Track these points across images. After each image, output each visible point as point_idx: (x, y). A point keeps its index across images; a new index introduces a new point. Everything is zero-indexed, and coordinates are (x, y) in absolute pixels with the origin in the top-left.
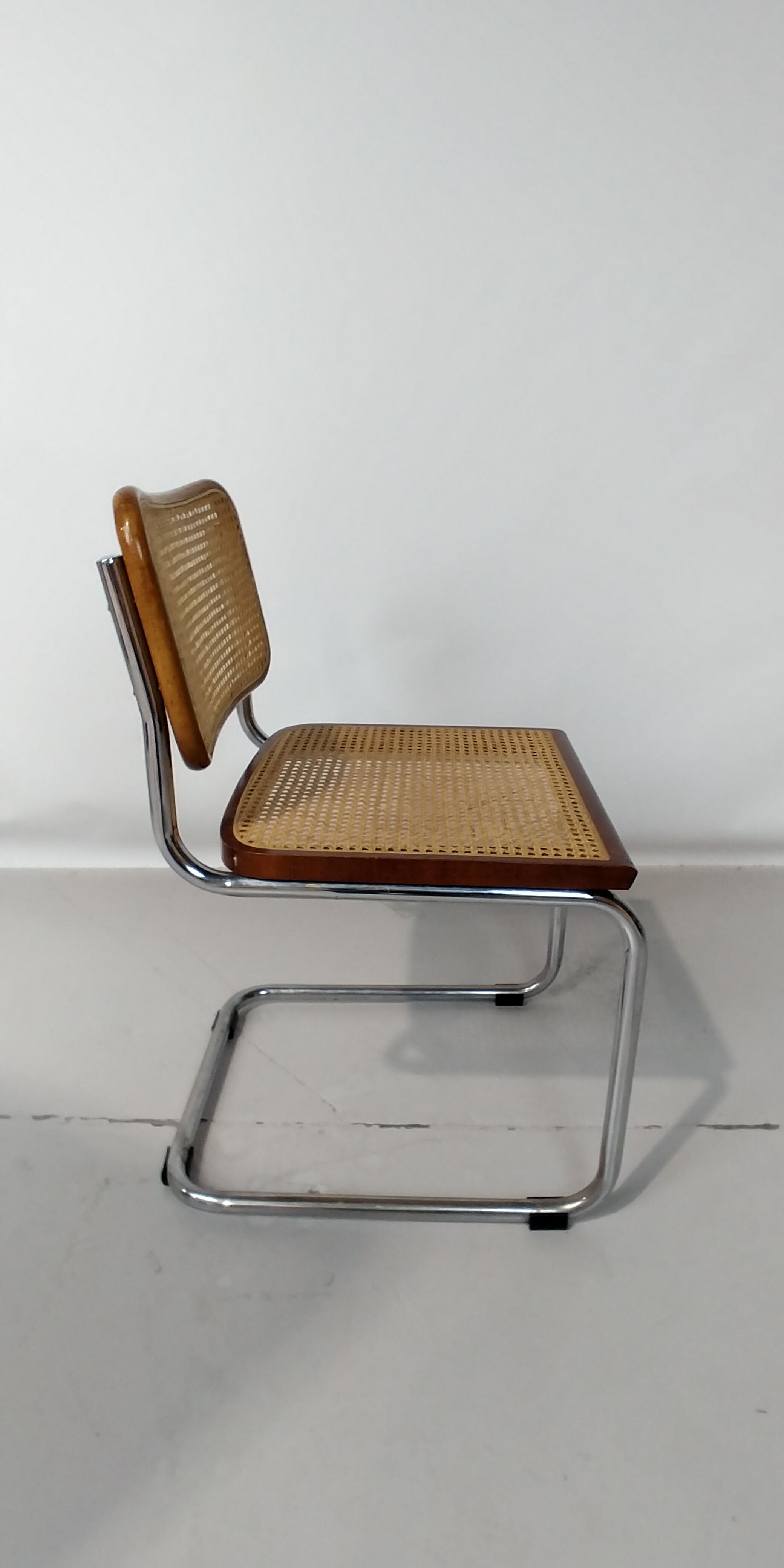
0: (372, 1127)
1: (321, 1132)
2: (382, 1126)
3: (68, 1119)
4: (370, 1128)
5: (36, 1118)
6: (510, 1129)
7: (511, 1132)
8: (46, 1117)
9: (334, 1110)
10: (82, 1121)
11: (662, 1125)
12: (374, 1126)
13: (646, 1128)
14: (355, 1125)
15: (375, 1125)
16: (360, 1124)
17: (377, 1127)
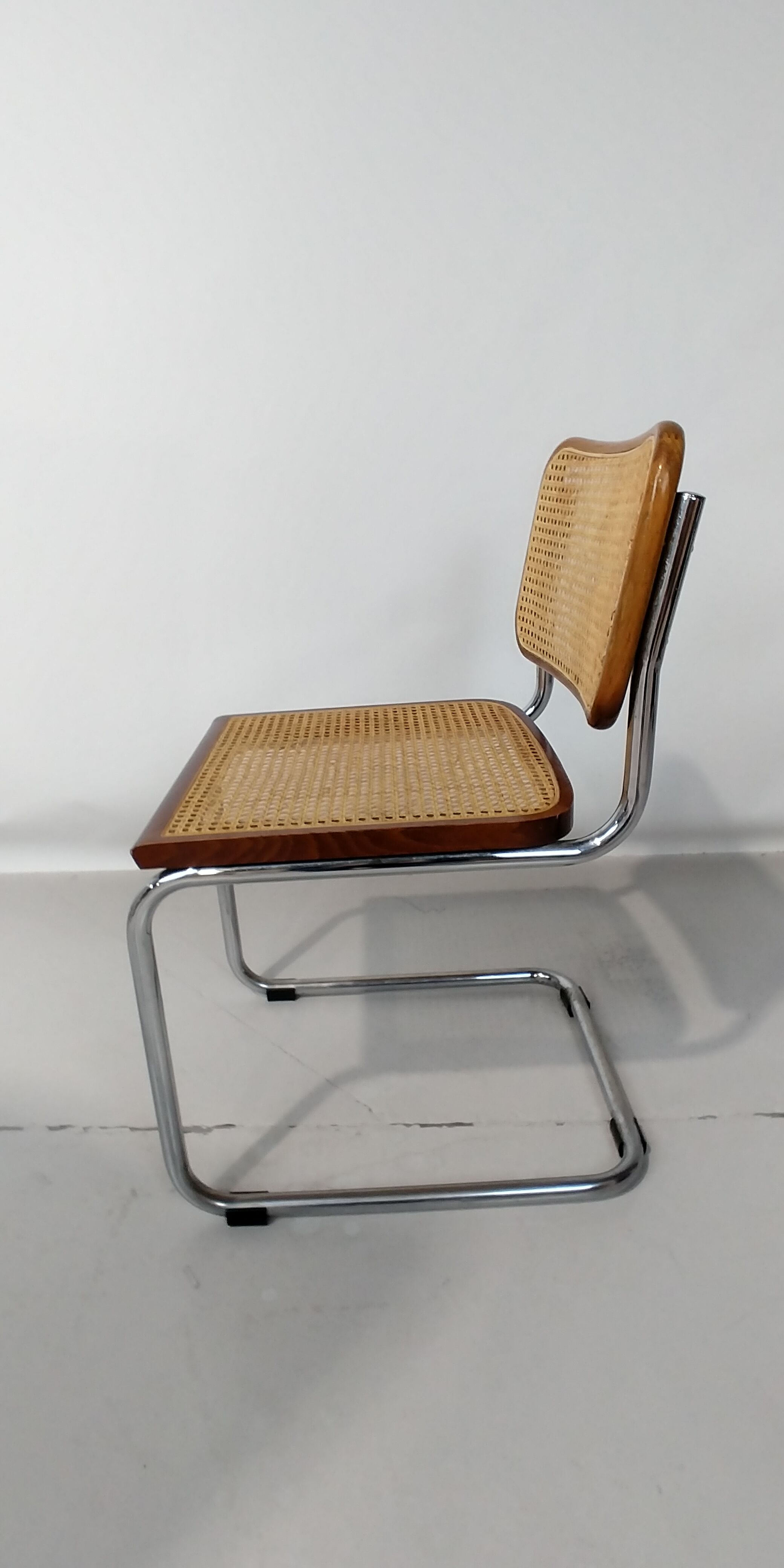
0: (412, 1127)
1: (358, 1134)
2: (422, 1126)
3: (85, 1129)
4: (410, 1128)
5: (51, 1129)
6: (558, 1124)
7: (560, 1127)
8: (62, 1127)
9: (370, 1110)
10: (101, 1130)
11: (717, 1115)
12: (414, 1126)
13: (700, 1118)
14: (394, 1126)
15: (415, 1124)
16: (399, 1124)
17: (418, 1127)
